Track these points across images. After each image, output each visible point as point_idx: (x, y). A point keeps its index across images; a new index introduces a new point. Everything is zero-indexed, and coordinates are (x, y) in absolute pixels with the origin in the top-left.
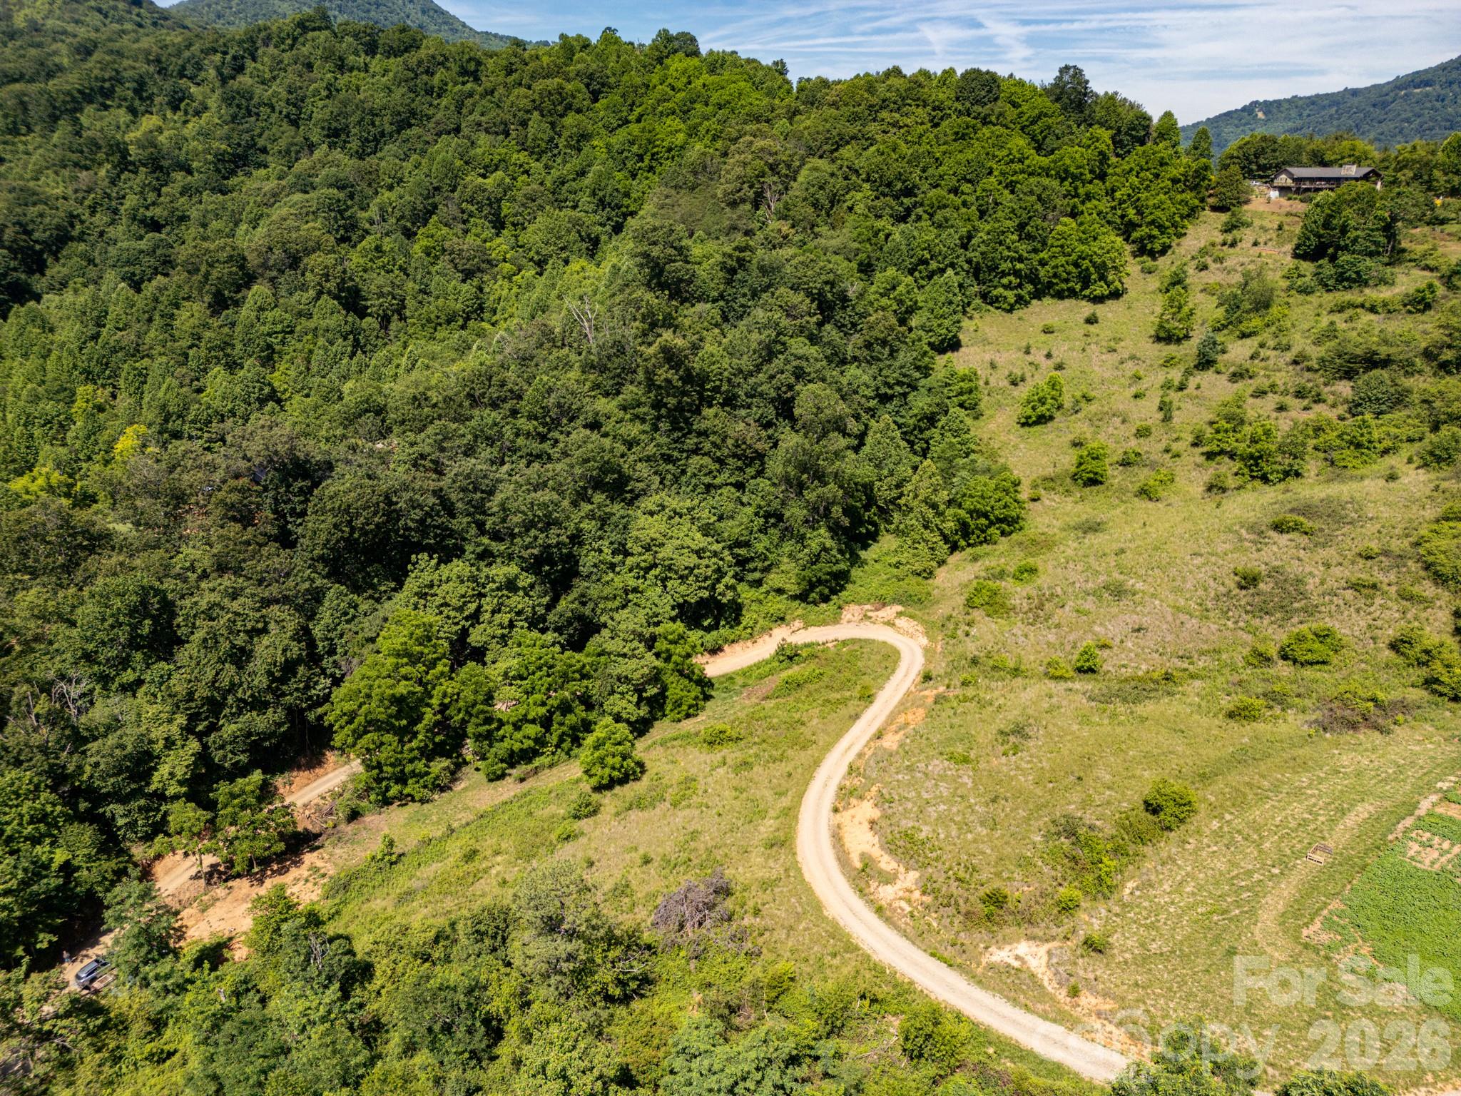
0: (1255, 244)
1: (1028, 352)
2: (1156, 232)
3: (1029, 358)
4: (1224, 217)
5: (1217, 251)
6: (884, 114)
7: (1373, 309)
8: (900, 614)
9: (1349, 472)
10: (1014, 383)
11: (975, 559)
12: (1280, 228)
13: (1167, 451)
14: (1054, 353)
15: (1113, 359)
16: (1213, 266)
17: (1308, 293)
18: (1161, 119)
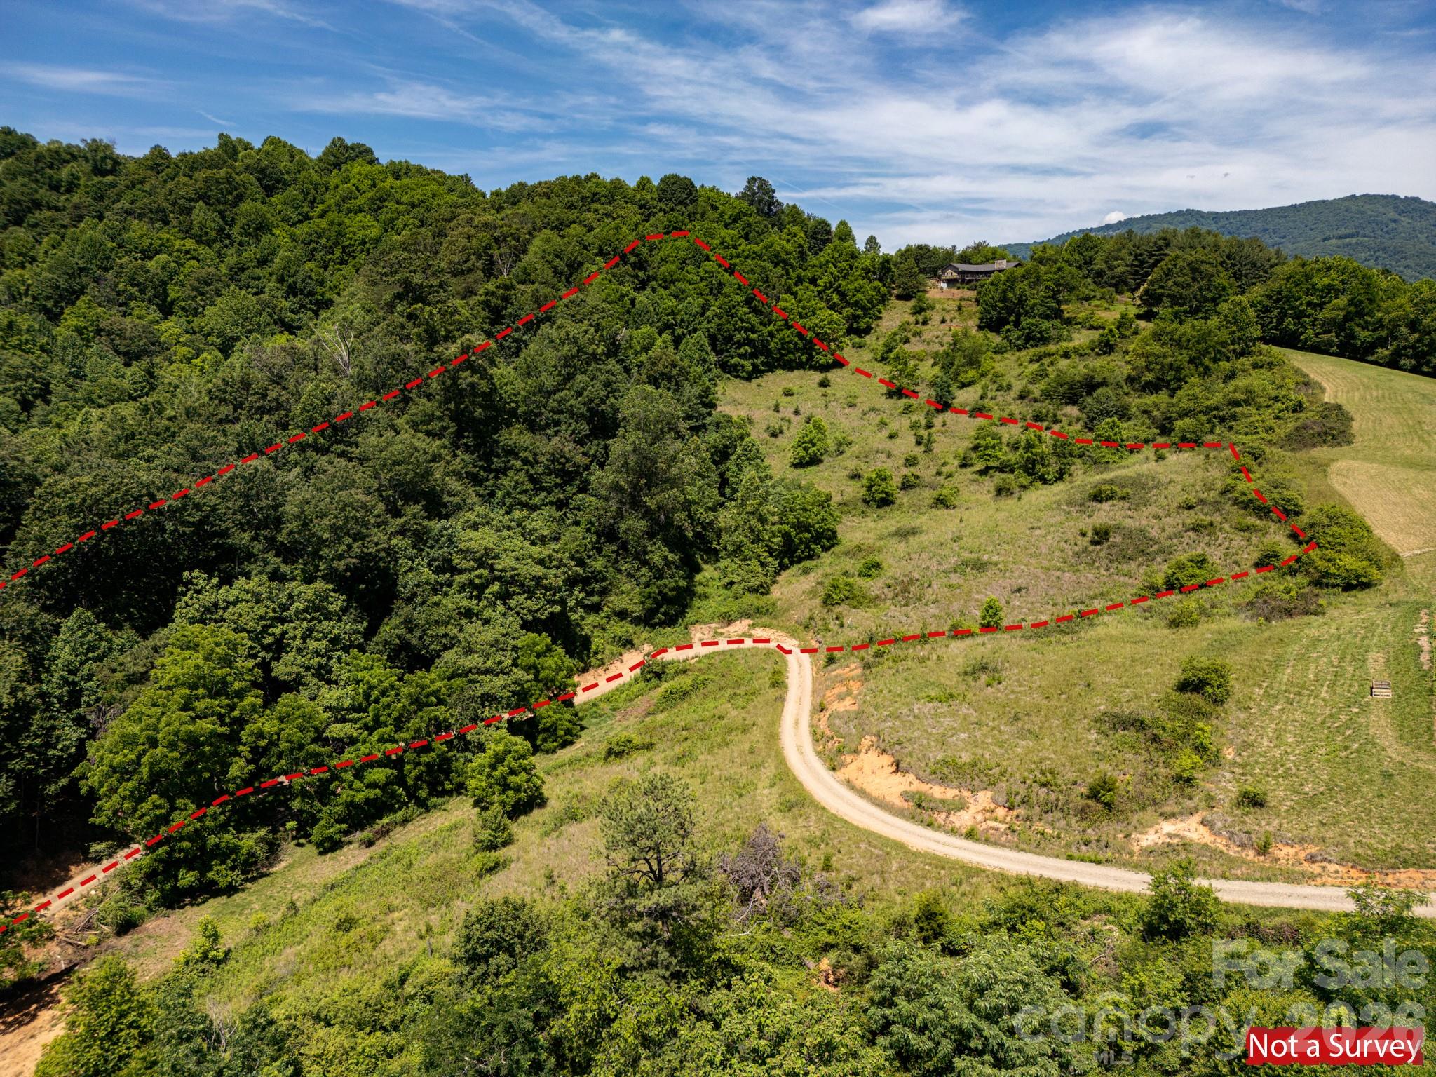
0: (943, 321)
1: (777, 410)
2: (860, 312)
3: (780, 415)
4: (911, 303)
5: (913, 328)
6: (596, 206)
7: (1066, 355)
8: (753, 626)
9: (1111, 466)
10: (774, 435)
11: (806, 572)
12: (960, 308)
13: (939, 474)
14: (802, 410)
15: (855, 412)
16: (913, 340)
17: (1002, 353)
18: (838, 227)
